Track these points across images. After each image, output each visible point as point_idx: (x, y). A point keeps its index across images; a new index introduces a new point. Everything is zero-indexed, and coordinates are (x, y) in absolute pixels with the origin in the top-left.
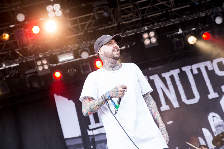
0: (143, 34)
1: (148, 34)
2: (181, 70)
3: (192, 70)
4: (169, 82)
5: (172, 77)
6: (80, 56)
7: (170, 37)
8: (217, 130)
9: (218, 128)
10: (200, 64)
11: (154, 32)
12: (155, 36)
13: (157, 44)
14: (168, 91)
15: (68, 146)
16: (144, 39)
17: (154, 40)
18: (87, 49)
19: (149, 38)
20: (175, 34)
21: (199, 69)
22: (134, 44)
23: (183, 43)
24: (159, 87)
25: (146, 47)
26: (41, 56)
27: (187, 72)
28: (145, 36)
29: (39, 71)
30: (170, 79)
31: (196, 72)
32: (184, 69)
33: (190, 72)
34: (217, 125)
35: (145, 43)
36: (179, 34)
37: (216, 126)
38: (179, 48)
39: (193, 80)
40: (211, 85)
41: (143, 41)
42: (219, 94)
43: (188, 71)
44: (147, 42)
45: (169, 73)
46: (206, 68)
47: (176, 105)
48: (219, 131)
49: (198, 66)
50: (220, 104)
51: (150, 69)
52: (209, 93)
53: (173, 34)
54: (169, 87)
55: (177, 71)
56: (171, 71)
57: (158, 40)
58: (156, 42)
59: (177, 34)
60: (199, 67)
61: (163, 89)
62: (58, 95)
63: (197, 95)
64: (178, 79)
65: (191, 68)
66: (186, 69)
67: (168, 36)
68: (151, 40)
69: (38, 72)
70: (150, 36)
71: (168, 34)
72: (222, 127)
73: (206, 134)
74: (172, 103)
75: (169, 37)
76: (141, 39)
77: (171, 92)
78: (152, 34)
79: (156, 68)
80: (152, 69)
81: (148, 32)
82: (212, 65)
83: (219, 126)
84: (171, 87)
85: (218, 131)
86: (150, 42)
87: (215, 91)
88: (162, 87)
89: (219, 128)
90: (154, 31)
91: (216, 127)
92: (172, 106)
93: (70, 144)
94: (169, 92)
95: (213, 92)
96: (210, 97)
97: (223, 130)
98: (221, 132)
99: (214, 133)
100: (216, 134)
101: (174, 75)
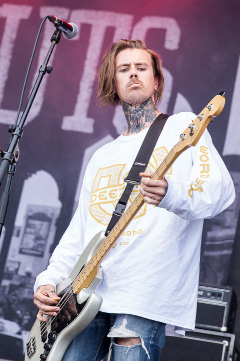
2: (35, 14)
8: (28, 225)
9: (32, 222)
10: (100, 14)
21: (86, 29)
34: (36, 210)
37: (31, 214)
40: (91, 90)
42: (95, 126)
46: (110, 32)
48: (33, 231)
49: (91, 18)
52: (71, 113)
55: (23, 12)
60: (90, 22)
64: (14, 36)
72: (45, 224)
82: (131, 31)
83: (41, 217)
85: (28, 230)
87: (90, 114)
89: (37, 223)
91: (29, 218)
95: (85, 114)
96: (68, 124)
97: (42, 233)
98: (33, 237)
99: (15, 232)
100: (18, 235)
101: (9, 21)
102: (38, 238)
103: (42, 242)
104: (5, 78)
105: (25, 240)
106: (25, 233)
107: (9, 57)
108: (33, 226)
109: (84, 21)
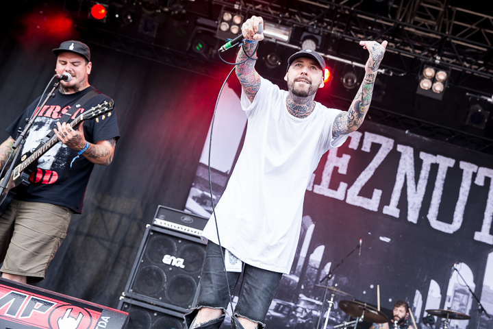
0: (426, 67)
1: (436, 71)
2: (457, 164)
3: (474, 175)
4: (425, 173)
5: (434, 168)
6: (301, 43)
7: (470, 98)
8: (455, 296)
9: (458, 294)
11: (447, 73)
12: (444, 82)
13: (440, 98)
14: (414, 186)
15: (197, 177)
16: (423, 78)
17: (438, 87)
18: (319, 38)
19: (433, 80)
20: (483, 99)
21: (488, 180)
22: (402, 75)
23: (486, 121)
24: (404, 172)
25: (418, 92)
26: (236, 7)
27: (464, 173)
28: (429, 72)
29: (220, 29)
30: (429, 168)
31: (480, 181)
32: (463, 165)
33: (470, 177)
34: (460, 287)
35: (421, 84)
36: (489, 102)
37: (457, 289)
38: (474, 126)
39: (467, 193)
40: (491, 218)
41: (420, 78)
43: (468, 172)
44: (425, 84)
45: (434, 157)
47: (413, 217)
48: (458, 299)
50: (486, 257)
51: (407, 132)
52: (480, 230)
53: (478, 96)
54: (420, 181)
55: (451, 162)
56: (438, 156)
57: (446, 91)
58: (441, 93)
59: (486, 100)
60: (490, 176)
61: (408, 177)
62: (230, 86)
63: (459, 221)
64: (444, 176)
65: (475, 171)
66: (467, 168)
67: (467, 94)
68: (435, 85)
69: (218, 30)
70: (436, 77)
71: (470, 92)
72: (466, 296)
73: (432, 291)
74: (407, 210)
75: (469, 96)
76: (419, 73)
77: (418, 191)
78: (442, 75)
79: (418, 136)
80: (411, 134)
81: (438, 68)
83: (463, 292)
84: (423, 183)
85: (455, 299)
86: (430, 87)
88: (407, 174)
89: (461, 295)
90: (449, 72)
91: (456, 291)
92: (407, 215)
93: (203, 177)
94: (415, 190)
95: (488, 232)
96: (478, 236)
97: (464, 302)
98: (458, 303)
99: (447, 299)
100: (449, 301)
101: (440, 166)
102: (461, 305)
103: (464, 307)
104: (440, 201)
105: (454, 305)
106: (454, 300)
107: (442, 189)
108: (459, 297)
109: (487, 175)
